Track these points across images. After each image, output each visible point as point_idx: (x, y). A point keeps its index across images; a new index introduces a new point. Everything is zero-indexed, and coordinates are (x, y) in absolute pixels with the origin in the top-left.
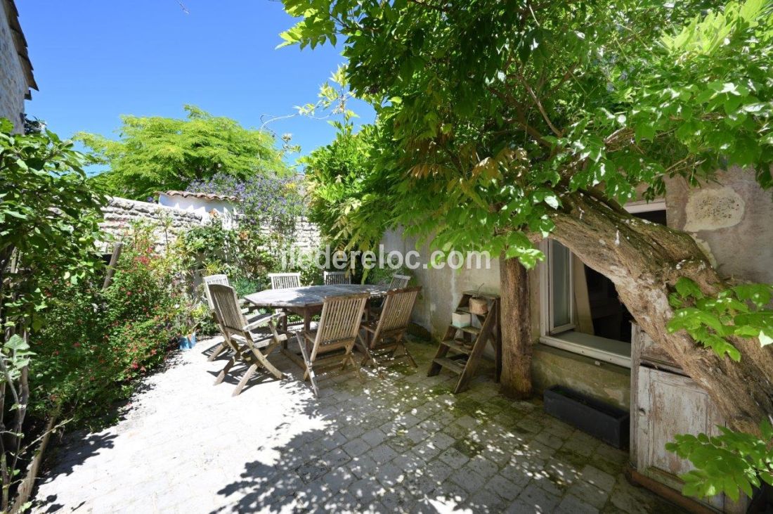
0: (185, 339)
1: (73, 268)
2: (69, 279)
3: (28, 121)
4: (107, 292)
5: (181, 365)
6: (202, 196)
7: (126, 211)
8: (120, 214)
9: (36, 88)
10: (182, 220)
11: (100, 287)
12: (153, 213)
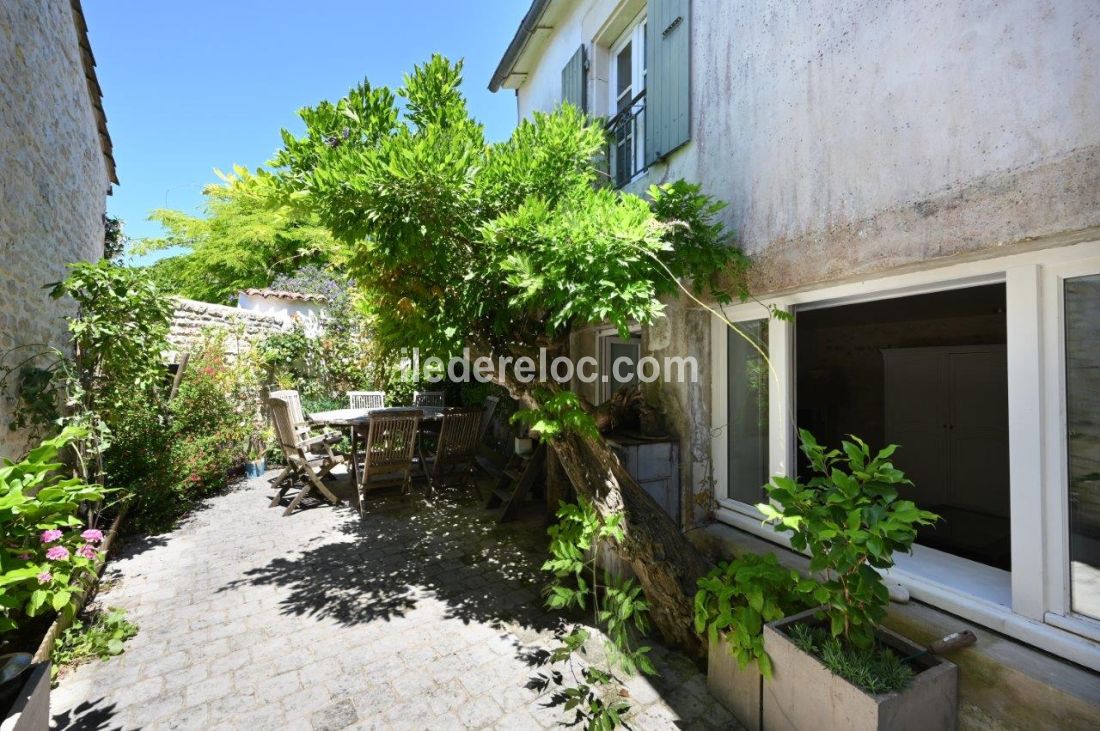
0: (251, 465)
1: (142, 375)
2: (139, 385)
3: (109, 220)
4: (173, 405)
5: (243, 491)
6: (284, 296)
7: (199, 316)
8: (192, 319)
9: (117, 182)
10: (259, 325)
11: (167, 398)
12: (227, 318)
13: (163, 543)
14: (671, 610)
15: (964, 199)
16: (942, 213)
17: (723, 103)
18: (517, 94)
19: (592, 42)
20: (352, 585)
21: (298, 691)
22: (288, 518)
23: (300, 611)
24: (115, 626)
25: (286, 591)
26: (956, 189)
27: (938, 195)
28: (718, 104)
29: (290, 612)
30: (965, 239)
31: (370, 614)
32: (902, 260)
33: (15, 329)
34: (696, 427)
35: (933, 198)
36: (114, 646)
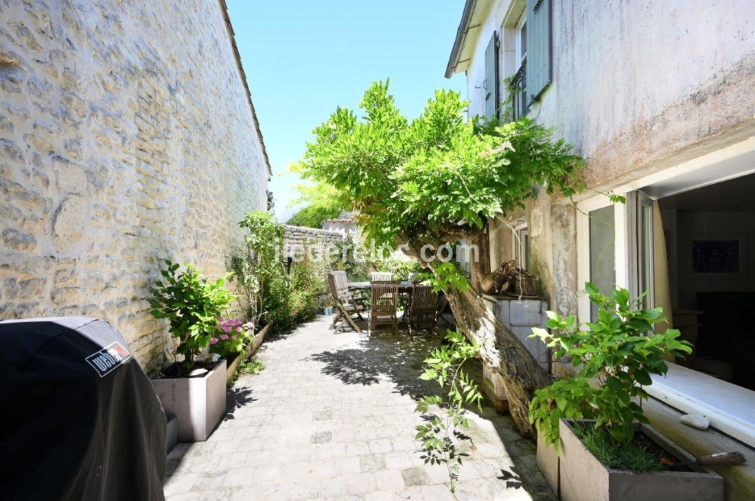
3: (269, 192)
5: (321, 322)
6: (342, 222)
8: (301, 236)
9: (272, 175)
10: (331, 237)
11: (288, 273)
12: (316, 235)
13: (285, 338)
14: (521, 409)
15: (727, 83)
16: (710, 99)
17: (570, 50)
18: (466, 74)
19: (502, 27)
20: (354, 368)
21: (313, 402)
22: (335, 335)
23: (328, 373)
24: (258, 364)
25: (325, 365)
26: (720, 78)
27: (708, 85)
28: (567, 52)
29: (324, 373)
30: (727, 118)
31: (358, 380)
32: (682, 144)
33: (230, 241)
34: (562, 290)
35: (704, 88)
36: (256, 371)
